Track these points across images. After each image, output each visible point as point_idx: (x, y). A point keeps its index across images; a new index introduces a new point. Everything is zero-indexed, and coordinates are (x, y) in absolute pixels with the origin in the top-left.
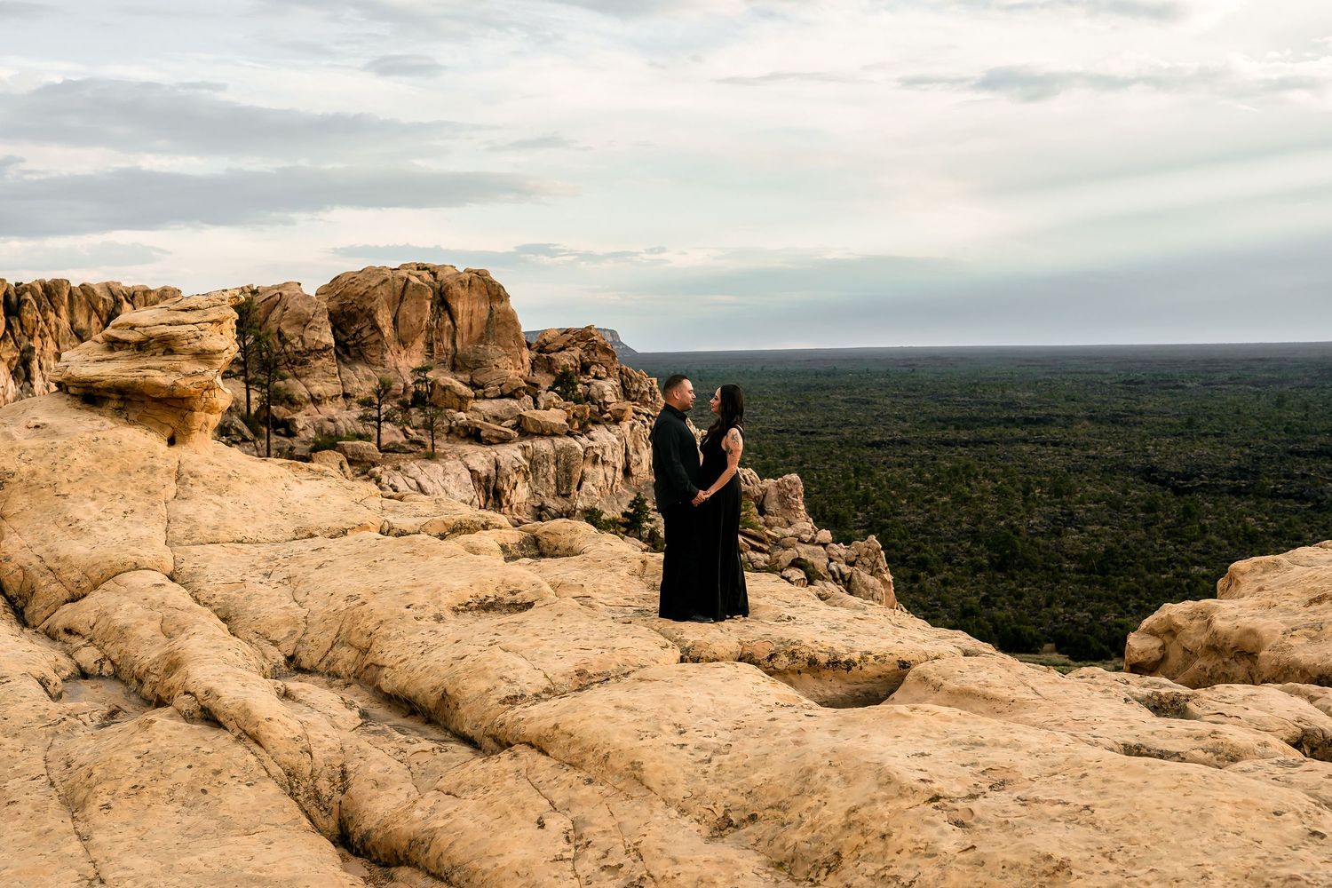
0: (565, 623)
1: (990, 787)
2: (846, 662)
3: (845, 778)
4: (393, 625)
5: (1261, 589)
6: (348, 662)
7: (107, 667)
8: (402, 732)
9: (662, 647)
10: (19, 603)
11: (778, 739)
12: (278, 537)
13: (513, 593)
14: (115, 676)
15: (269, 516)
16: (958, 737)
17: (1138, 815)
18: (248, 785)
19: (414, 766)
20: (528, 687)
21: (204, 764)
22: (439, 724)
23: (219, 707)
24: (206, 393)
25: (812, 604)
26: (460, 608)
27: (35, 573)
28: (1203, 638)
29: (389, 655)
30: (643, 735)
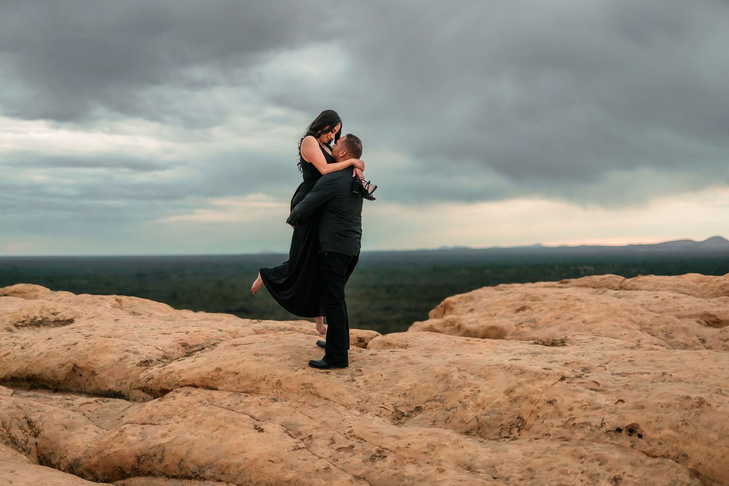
1: (582, 371)
3: (479, 376)
13: (54, 314)
19: (87, 413)
20: (151, 355)
26: (19, 324)
30: (296, 368)
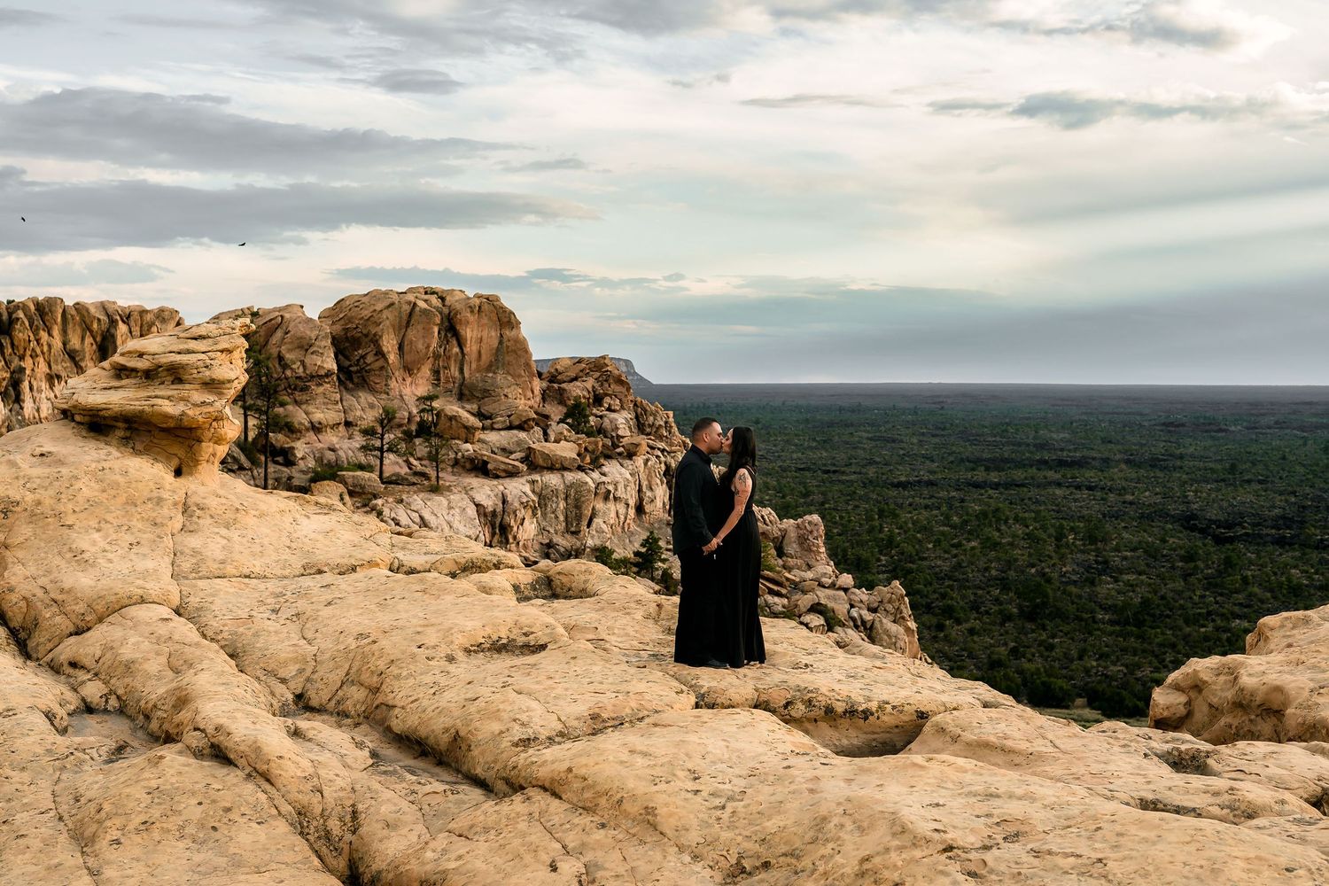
0: (579, 667)
1: (1004, 838)
2: (863, 711)
3: (859, 827)
4: (404, 665)
5: (1290, 646)
6: (358, 702)
7: (113, 702)
8: (413, 773)
9: (677, 693)
10: (23, 635)
11: (793, 787)
12: (286, 572)
13: (526, 634)
14: (121, 711)
15: (277, 550)
16: (973, 789)
17: (1151, 868)
18: (259, 823)
19: (426, 807)
20: (541, 730)
21: (214, 801)
22: (450, 766)
23: (230, 745)
24: (214, 424)
25: (830, 652)
26: (472, 649)
27: (39, 604)
28: (1229, 694)
29: (400, 695)
30: (657, 780)
